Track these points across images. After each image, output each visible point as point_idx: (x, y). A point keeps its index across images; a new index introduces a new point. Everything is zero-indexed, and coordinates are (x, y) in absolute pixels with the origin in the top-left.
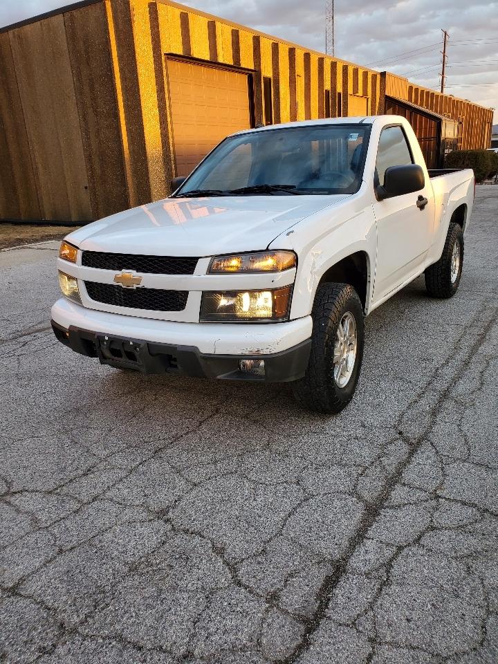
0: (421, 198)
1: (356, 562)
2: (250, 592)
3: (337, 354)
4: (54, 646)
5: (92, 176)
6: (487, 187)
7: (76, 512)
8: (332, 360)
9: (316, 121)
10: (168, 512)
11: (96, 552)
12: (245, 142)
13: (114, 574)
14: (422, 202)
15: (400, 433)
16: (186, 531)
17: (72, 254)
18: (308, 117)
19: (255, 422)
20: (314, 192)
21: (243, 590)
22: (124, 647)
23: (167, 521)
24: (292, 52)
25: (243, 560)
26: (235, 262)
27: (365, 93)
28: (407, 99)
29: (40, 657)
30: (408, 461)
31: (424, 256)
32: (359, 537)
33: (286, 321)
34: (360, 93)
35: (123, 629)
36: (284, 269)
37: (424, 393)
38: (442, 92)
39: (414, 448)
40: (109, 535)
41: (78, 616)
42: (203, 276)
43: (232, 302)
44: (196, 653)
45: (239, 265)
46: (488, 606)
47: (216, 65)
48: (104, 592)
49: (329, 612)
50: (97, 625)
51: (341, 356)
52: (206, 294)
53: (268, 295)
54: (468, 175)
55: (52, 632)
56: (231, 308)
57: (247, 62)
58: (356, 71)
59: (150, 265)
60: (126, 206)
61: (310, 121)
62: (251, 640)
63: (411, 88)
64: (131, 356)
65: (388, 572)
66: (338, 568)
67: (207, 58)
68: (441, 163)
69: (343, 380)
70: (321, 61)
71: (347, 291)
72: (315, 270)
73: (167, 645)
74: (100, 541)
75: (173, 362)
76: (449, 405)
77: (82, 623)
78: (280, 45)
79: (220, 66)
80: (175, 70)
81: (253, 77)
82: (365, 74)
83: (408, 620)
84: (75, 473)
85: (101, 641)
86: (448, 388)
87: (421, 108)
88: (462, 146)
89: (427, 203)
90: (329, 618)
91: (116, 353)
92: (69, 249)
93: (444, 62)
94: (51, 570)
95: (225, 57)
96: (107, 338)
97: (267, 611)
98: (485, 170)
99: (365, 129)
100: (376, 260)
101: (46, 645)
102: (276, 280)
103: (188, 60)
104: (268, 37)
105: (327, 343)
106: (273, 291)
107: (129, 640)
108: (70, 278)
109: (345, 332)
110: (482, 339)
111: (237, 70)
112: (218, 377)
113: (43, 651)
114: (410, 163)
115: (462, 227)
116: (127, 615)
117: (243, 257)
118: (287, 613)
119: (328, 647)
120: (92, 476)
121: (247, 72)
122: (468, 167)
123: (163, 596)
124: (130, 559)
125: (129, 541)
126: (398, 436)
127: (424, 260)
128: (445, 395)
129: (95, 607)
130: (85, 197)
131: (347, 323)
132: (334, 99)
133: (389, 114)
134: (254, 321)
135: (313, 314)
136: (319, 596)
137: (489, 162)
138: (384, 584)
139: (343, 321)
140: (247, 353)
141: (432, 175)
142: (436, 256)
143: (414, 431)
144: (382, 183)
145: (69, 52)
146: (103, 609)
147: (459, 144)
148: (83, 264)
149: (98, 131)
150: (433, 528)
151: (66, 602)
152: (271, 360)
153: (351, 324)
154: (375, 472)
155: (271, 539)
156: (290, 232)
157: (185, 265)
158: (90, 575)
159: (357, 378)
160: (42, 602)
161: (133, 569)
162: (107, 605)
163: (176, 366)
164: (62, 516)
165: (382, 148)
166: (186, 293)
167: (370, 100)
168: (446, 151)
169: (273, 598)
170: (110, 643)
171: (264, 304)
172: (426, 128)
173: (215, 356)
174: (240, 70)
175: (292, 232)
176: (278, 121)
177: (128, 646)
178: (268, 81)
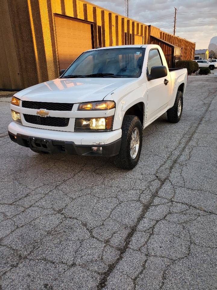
0: (165, 80)
1: (140, 227)
2: (98, 240)
3: (131, 145)
4: (17, 264)
5: (21, 68)
6: (193, 77)
7: (23, 212)
8: (130, 147)
9: (120, 46)
10: (63, 210)
11: (33, 227)
12: (91, 55)
13: (41, 235)
14: (166, 82)
15: (157, 177)
16: (70, 218)
17: (17, 102)
18: (117, 44)
19: (98, 173)
20: (121, 77)
21: (95, 239)
22: (47, 263)
23: (62, 214)
24: (110, 15)
25: (94, 228)
26: (89, 106)
27: (142, 35)
28: (160, 37)
29: (12, 268)
30: (160, 188)
31: (167, 104)
32: (141, 217)
33: (111, 131)
34: (140, 34)
35: (46, 256)
36: (110, 109)
37: (166, 161)
38: (174, 35)
39: (163, 183)
40: (38, 220)
41: (27, 252)
42: (76, 112)
43: (88, 123)
44: (77, 263)
45: (91, 107)
46: (191, 240)
47: (77, 20)
48: (37, 242)
49: (130, 246)
50: (35, 255)
51: (133, 146)
52: (77, 119)
53: (104, 120)
54: (185, 71)
55: (16, 259)
56: (88, 125)
57: (90, 19)
58: (138, 24)
59: (57, 107)
60: (37, 83)
61: (118, 46)
62: (99, 258)
63: (161, 33)
64: (45, 146)
65: (153, 230)
66: (133, 230)
67: (73, 16)
68: (174, 65)
69: (134, 156)
70: (123, 19)
71: (136, 119)
72: (123, 109)
73: (64, 261)
74: (34, 223)
75: (63, 149)
76: (177, 165)
77: (28, 255)
78: (105, 11)
79: (78, 20)
80: (58, 21)
81: (93, 26)
82: (142, 26)
83: (161, 247)
84: (21, 196)
85: (37, 261)
86: (176, 159)
87: (166, 42)
88: (183, 59)
89: (168, 82)
90: (130, 248)
91: (38, 145)
92: (16, 100)
93: (175, 22)
94: (14, 234)
95: (81, 16)
96: (34, 138)
97: (105, 247)
98: (192, 69)
99: (143, 50)
100: (147, 106)
101: (14, 264)
102: (107, 113)
103: (64, 17)
104: (100, 8)
105: (128, 140)
106: (106, 118)
107: (49, 260)
108: (17, 113)
109: (135, 136)
110: (190, 139)
111: (86, 22)
112: (83, 155)
113: (13, 266)
114: (161, 65)
115: (182, 93)
116: (47, 250)
117: (93, 103)
118: (113, 247)
119: (129, 259)
120: (29, 197)
121: (91, 23)
122: (185, 68)
123: (62, 243)
124: (47, 230)
125: (47, 222)
126: (156, 178)
127: (167, 107)
128: (175, 162)
129: (34, 248)
130: (18, 78)
131: (136, 132)
132: (128, 37)
133: (152, 44)
134: (97, 131)
135: (122, 128)
136: (125, 240)
137: (194, 66)
138: (151, 234)
139: (134, 131)
140: (95, 144)
141: (170, 70)
142: (171, 105)
143: (163, 176)
144: (150, 74)
145: (9, 11)
146: (37, 249)
147: (181, 58)
148: (22, 107)
149: (23, 48)
150: (170, 213)
151: (21, 247)
152: (105, 147)
153: (137, 133)
154: (147, 192)
155: (106, 220)
156: (112, 94)
157: (68, 107)
158: (31, 236)
159: (139, 155)
160: (11, 247)
161: (49, 233)
162: (39, 247)
163: (64, 150)
164: (17, 213)
165: (150, 58)
166: (68, 119)
167: (144, 37)
168: (176, 60)
169: (107, 242)
170: (41, 262)
171: (102, 124)
172: (167, 51)
173: (82, 146)
174: (87, 22)
175: (113, 93)
176: (104, 46)
177: (49, 262)
178: (99, 27)
